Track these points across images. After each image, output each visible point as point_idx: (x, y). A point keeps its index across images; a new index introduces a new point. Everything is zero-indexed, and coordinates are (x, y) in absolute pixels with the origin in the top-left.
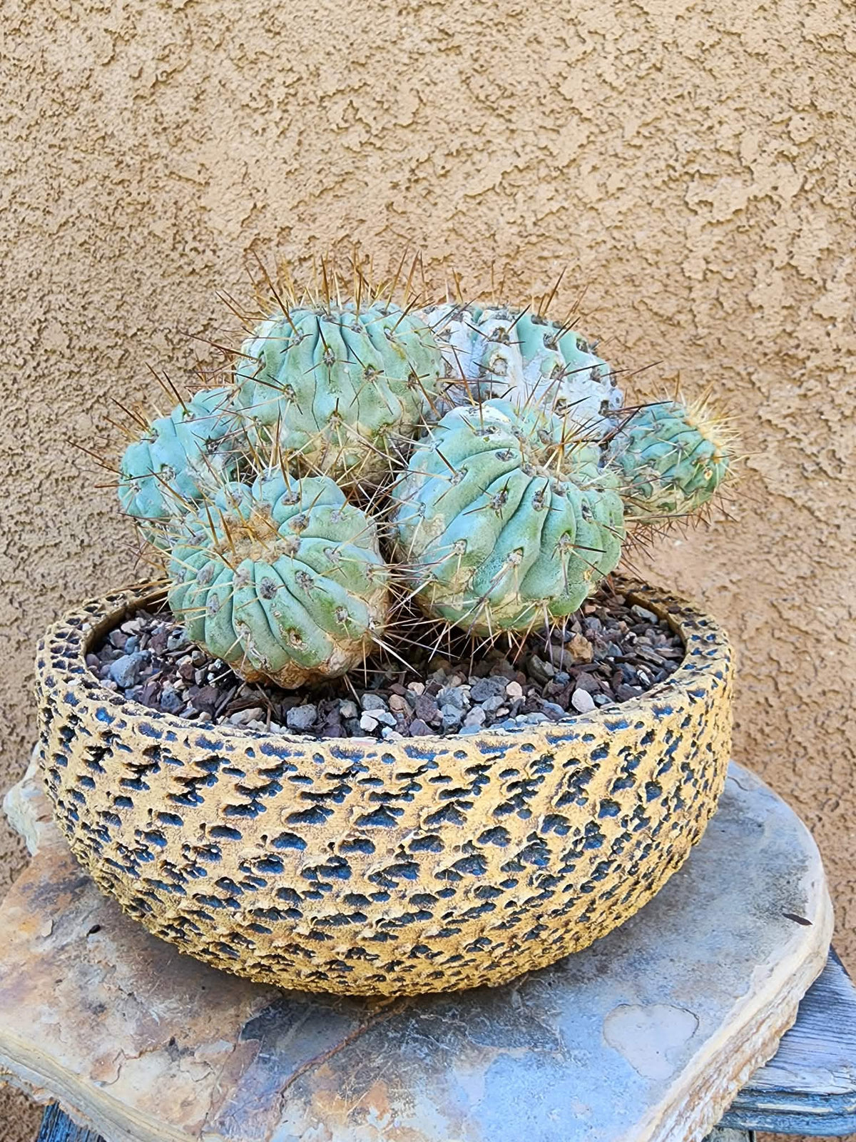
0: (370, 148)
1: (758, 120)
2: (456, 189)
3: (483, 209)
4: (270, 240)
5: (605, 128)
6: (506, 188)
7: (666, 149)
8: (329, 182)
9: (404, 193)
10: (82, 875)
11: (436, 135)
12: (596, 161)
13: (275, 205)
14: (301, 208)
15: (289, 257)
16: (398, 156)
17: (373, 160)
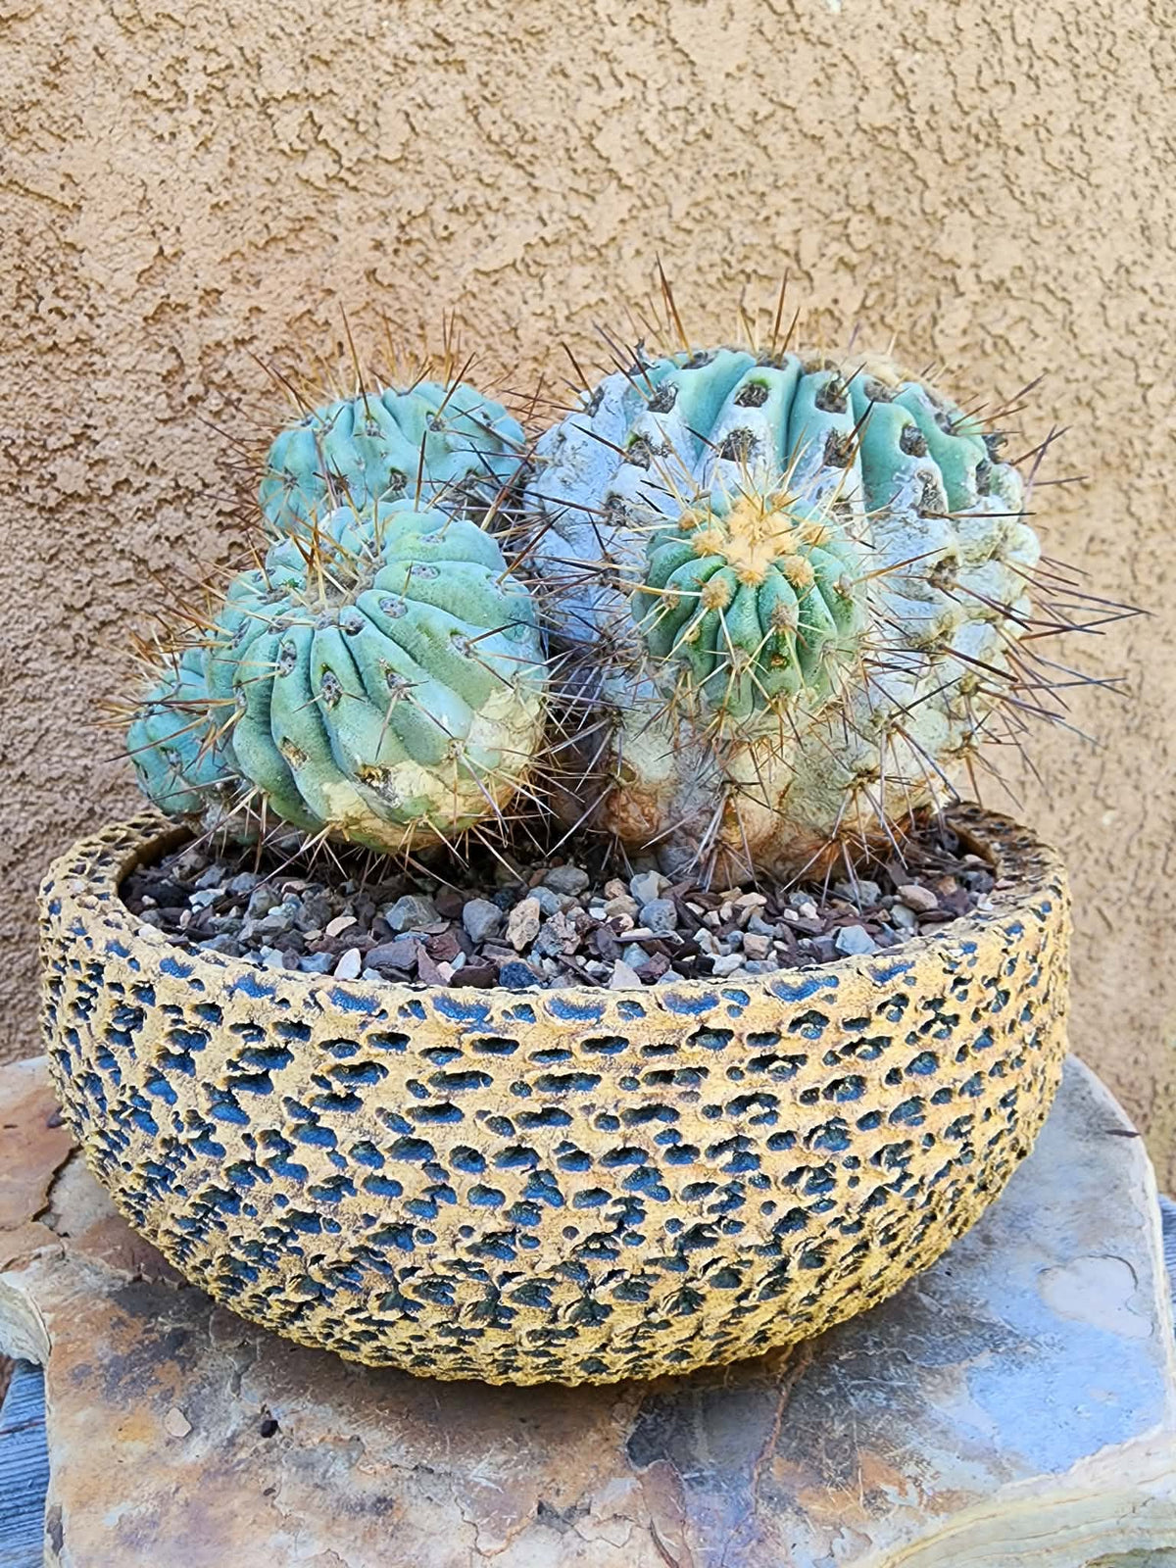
0: (338, 187)
1: (817, 216)
2: (462, 260)
3: (499, 292)
4: (186, 308)
5: (649, 201)
6: (528, 266)
7: (718, 236)
8: (279, 227)
9: (392, 257)
11: (433, 181)
12: (639, 242)
13: (193, 254)
14: (237, 263)
15: (220, 336)
16: (380, 203)
17: (346, 204)
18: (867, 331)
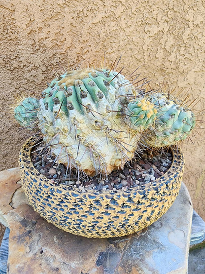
0: (65, 5)
1: (161, 11)
2: (89, 21)
3: (97, 27)
4: (36, 31)
5: (128, 8)
6: (102, 22)
7: (141, 15)
8: (54, 14)
9: (75, 20)
10: (28, 230)
11: (84, 4)
12: (125, 17)
13: (37, 20)
14: (45, 22)
15: (42, 37)
16: (73, 9)
17: (67, 9)
18: (169, 35)
